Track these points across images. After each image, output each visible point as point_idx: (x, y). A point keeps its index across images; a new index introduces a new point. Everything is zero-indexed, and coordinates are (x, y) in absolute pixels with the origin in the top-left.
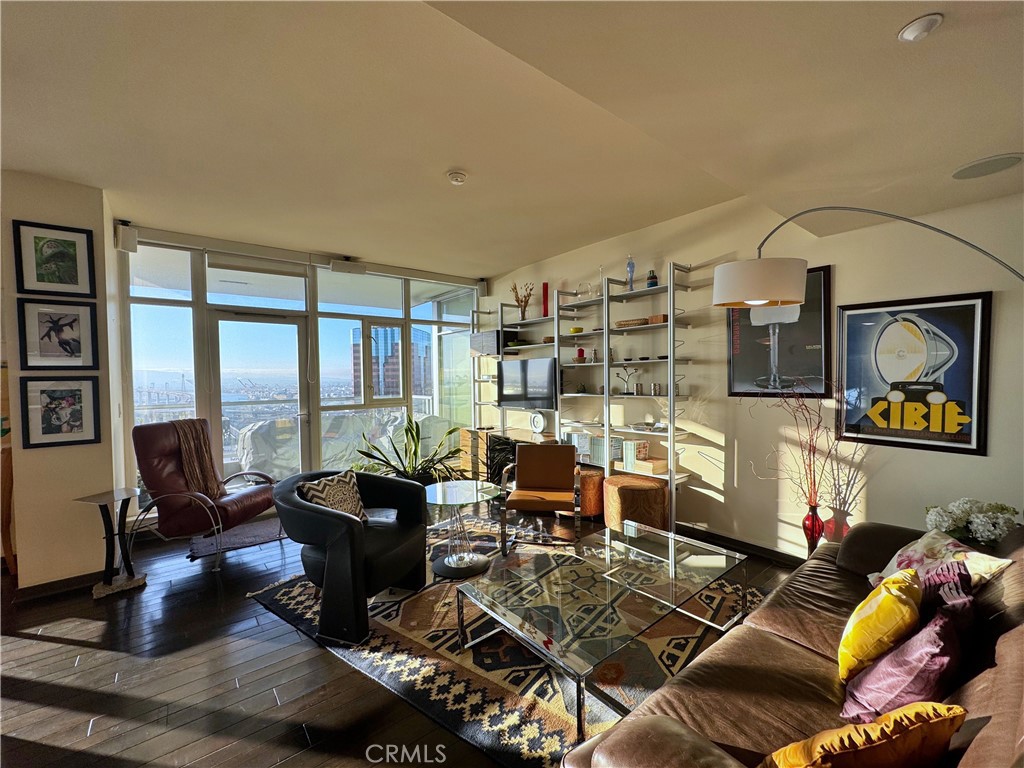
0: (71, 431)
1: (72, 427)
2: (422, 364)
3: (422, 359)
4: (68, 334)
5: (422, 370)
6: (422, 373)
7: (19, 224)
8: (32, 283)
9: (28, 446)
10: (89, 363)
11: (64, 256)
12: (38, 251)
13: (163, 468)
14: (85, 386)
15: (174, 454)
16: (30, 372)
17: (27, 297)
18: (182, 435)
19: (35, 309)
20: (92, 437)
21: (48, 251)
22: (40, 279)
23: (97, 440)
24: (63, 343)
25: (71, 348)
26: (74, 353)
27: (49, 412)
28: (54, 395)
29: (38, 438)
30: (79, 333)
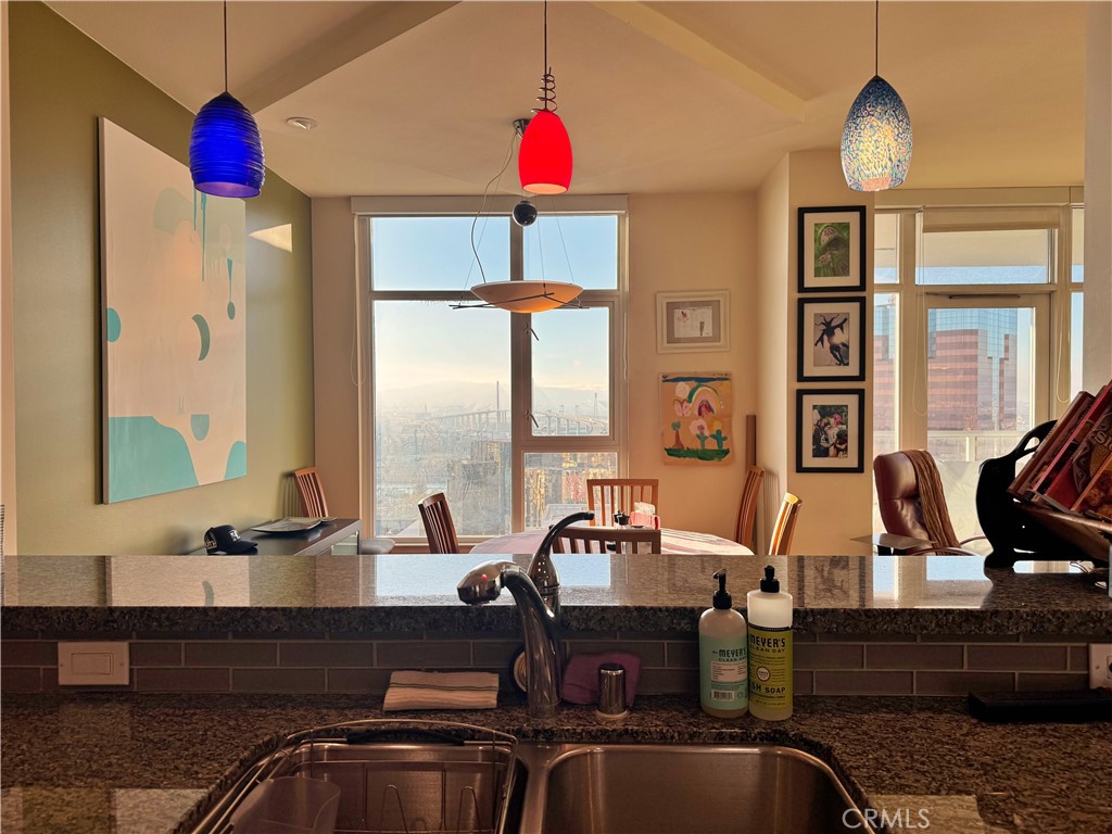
0: (837, 455)
1: (838, 450)
2: (996, 373)
3: (996, 361)
4: (839, 337)
5: (996, 386)
6: (996, 392)
7: (802, 212)
8: (811, 281)
9: (800, 469)
10: (856, 373)
11: (838, 242)
12: (817, 240)
13: (907, 513)
14: (851, 401)
15: (912, 496)
16: (804, 385)
17: (805, 296)
18: (918, 472)
19: (811, 310)
20: (855, 464)
21: (825, 239)
22: (817, 273)
23: (860, 469)
24: (834, 348)
25: (840, 355)
26: (843, 361)
27: (819, 432)
28: (825, 411)
29: (809, 460)
30: (848, 336)
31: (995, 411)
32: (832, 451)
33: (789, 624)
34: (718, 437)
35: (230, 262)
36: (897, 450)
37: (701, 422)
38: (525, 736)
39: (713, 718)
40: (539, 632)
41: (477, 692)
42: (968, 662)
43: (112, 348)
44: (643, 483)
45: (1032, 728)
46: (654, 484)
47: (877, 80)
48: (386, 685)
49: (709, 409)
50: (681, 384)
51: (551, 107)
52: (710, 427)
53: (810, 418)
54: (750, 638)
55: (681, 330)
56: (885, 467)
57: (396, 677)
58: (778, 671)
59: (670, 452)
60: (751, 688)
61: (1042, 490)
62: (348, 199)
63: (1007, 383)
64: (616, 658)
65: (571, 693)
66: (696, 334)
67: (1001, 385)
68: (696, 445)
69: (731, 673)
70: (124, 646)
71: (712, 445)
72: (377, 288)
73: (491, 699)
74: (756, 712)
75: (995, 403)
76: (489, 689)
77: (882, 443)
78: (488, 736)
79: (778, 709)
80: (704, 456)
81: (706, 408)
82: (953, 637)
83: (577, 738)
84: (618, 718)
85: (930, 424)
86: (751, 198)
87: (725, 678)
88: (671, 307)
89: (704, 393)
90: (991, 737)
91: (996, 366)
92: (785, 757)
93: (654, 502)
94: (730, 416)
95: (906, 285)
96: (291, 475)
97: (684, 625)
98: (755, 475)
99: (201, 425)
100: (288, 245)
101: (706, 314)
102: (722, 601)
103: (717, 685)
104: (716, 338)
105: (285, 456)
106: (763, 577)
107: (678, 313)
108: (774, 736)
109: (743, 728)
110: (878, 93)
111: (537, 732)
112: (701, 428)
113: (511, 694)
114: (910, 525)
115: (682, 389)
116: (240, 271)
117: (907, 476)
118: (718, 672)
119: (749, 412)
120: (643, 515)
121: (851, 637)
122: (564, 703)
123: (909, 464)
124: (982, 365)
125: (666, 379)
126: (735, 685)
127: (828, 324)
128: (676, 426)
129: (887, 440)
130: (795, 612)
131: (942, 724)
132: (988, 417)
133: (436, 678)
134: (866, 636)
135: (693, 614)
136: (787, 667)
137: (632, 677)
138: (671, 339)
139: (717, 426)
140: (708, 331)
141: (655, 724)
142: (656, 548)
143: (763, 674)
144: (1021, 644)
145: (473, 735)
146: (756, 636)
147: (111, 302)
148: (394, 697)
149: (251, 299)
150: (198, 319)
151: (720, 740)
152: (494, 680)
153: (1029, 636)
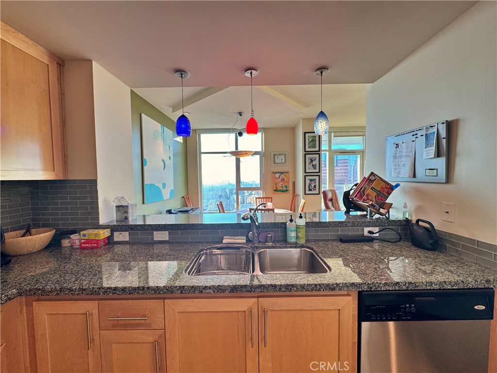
4: (314, 163)
7: (305, 133)
8: (307, 149)
9: (305, 194)
10: (318, 171)
11: (314, 140)
12: (309, 140)
13: (330, 204)
14: (317, 178)
15: (331, 200)
16: (306, 174)
17: (306, 153)
18: (333, 194)
19: (307, 156)
20: (318, 193)
21: (310, 140)
22: (309, 148)
23: (319, 194)
24: (313, 165)
25: (314, 167)
26: (315, 168)
27: (310, 185)
28: (311, 180)
29: (307, 192)
30: (316, 162)
31: (352, 179)
32: (313, 190)
33: (305, 224)
34: (286, 187)
35: (169, 146)
36: (328, 189)
37: (282, 183)
38: (252, 247)
39: (289, 244)
40: (254, 227)
41: (242, 240)
42: (340, 232)
43: (145, 167)
44: (269, 198)
45: (352, 244)
46: (271, 198)
47: (322, 112)
48: (223, 239)
49: (284, 180)
50: (277, 174)
51: (253, 117)
52: (284, 184)
53: (308, 182)
54: (297, 228)
55: (277, 161)
56: (325, 193)
57: (224, 237)
58: (302, 234)
59: (275, 191)
60: (297, 237)
61: (355, 197)
62: (196, 130)
63: (355, 172)
64: (270, 233)
65: (260, 240)
66: (281, 162)
67: (354, 173)
68: (281, 189)
69: (293, 234)
70: (167, 232)
71: (285, 189)
72: (202, 151)
73: (245, 241)
74: (298, 242)
75: (352, 177)
76: (244, 239)
77: (324, 187)
78: (245, 248)
79: (302, 241)
80: (283, 191)
81: (283, 179)
82: (337, 226)
83: (263, 248)
84: (270, 244)
85: (335, 182)
86: (293, 129)
87: (292, 236)
88: (274, 155)
89: (282, 176)
90: (344, 245)
91: (352, 168)
92: (304, 250)
93: (271, 202)
94: (289, 182)
95: (330, 150)
96: (183, 197)
97: (283, 226)
98: (295, 195)
99: (164, 185)
100: (182, 141)
101: (283, 157)
102: (291, 221)
103: (290, 237)
104: (285, 162)
105: (182, 193)
106: (299, 215)
107: (276, 157)
108: (302, 246)
109: (295, 245)
110: (322, 114)
111: (255, 247)
112: (282, 185)
113: (249, 241)
114: (330, 207)
115: (277, 175)
116: (171, 148)
117: (330, 195)
118: (291, 234)
119: (293, 181)
120: (270, 205)
121: (317, 227)
122: (259, 242)
123: (330, 193)
124: (349, 168)
125: (273, 173)
126: (294, 237)
127: (311, 160)
128: (276, 184)
129: (326, 187)
130: (306, 222)
131: (334, 243)
132: (350, 181)
133: (233, 237)
134: (320, 227)
135: (285, 224)
136: (304, 233)
137: (273, 236)
138: (274, 163)
139: (286, 184)
140: (283, 161)
141: (278, 245)
142: (274, 212)
143: (299, 234)
144: (350, 228)
145: (242, 247)
146: (298, 227)
147: (145, 157)
148: (225, 241)
149: (174, 155)
150: (163, 160)
151: (291, 247)
152: (245, 238)
153: (352, 226)
